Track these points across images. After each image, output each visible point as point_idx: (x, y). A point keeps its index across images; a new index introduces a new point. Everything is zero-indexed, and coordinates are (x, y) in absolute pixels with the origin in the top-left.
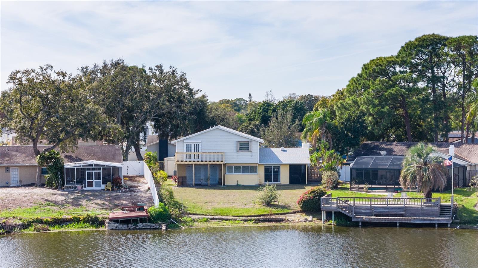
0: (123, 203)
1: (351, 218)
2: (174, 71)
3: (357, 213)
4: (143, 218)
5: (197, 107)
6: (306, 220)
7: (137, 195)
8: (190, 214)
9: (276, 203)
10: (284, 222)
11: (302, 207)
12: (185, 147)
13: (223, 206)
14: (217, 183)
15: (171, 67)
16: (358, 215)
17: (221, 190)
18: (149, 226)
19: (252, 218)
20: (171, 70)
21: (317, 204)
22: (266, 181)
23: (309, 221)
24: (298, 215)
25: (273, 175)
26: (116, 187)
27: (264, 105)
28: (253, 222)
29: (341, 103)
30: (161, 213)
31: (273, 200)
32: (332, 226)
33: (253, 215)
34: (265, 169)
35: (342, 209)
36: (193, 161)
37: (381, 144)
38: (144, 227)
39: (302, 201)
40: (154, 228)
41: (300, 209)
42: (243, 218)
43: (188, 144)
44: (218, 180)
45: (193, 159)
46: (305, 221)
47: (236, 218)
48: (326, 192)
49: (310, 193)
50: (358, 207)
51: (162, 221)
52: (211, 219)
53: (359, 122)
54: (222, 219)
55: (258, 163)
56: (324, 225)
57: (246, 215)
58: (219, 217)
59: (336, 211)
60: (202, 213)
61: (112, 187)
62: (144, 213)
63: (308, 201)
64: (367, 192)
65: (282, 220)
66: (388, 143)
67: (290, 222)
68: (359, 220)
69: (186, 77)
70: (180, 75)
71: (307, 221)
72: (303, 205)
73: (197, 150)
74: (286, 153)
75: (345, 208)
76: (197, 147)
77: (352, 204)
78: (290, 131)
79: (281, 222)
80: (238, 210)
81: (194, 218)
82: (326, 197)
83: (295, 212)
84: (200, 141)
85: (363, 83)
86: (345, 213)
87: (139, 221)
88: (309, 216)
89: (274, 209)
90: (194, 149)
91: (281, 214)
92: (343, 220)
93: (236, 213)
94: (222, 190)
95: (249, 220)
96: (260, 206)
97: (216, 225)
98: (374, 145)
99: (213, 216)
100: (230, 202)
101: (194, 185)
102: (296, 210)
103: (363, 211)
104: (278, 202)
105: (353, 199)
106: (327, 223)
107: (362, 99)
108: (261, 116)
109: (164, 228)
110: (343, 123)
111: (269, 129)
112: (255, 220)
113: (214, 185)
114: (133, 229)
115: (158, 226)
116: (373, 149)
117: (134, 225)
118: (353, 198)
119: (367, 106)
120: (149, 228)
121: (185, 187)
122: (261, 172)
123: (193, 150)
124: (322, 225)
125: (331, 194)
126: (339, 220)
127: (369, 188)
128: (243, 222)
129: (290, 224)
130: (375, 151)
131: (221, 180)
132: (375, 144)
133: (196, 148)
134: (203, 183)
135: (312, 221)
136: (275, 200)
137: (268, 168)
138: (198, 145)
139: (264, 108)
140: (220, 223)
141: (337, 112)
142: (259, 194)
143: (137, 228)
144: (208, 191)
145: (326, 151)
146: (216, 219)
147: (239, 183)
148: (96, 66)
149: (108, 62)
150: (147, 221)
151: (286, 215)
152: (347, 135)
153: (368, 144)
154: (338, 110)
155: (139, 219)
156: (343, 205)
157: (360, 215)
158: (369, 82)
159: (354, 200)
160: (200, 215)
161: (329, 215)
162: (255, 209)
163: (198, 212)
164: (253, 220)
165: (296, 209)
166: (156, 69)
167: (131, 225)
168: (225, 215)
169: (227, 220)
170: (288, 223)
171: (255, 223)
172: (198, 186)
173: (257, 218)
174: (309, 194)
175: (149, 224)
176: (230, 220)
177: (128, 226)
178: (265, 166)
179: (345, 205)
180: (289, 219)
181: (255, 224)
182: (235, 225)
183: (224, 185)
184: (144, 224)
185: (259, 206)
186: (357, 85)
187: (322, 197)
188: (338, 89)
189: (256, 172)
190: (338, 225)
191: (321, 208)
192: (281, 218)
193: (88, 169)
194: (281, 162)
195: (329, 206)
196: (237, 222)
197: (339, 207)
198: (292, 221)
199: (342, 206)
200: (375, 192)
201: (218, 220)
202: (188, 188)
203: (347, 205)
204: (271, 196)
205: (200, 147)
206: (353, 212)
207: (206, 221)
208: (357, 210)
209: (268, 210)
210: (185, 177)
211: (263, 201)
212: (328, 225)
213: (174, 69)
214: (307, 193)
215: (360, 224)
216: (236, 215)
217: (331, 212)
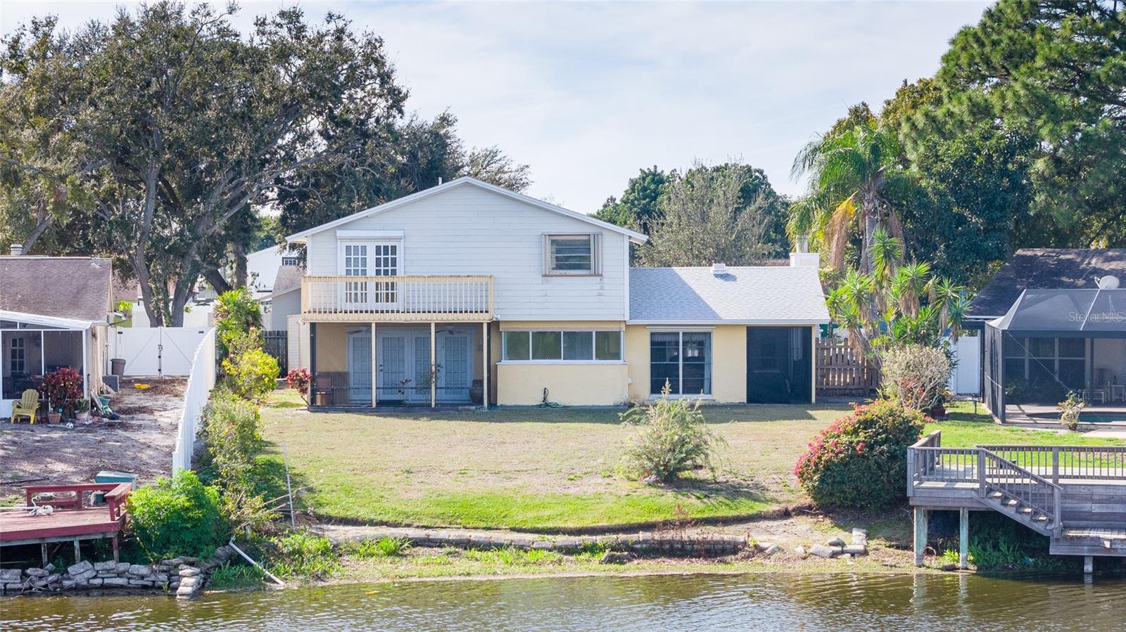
0: (52, 472)
1: (1047, 539)
2: (341, 31)
3: (1072, 518)
4: (99, 537)
5: (420, 154)
6: (838, 549)
7: (129, 438)
8: (329, 520)
9: (703, 474)
10: (740, 555)
11: (816, 492)
12: (342, 256)
13: (476, 487)
14: (465, 395)
15: (330, 16)
16: (1078, 528)
17: (477, 424)
18: (119, 575)
19: (599, 539)
20: (332, 27)
21: (884, 478)
22: (656, 388)
23: (853, 555)
24: (802, 524)
25: (684, 365)
26: (55, 410)
27: (644, 179)
28: (603, 556)
29: (926, 115)
30: (180, 514)
31: (689, 462)
32: (959, 574)
33: (604, 523)
34: (653, 343)
35: (1004, 500)
36: (372, 312)
37: (1086, 257)
38: (98, 581)
39: (816, 465)
40: (145, 587)
41: (808, 500)
42: (561, 540)
43: (352, 244)
44: (469, 384)
45: (371, 304)
46: (834, 555)
47: (529, 537)
48: (922, 427)
49: (850, 428)
50: (1076, 491)
51: (185, 553)
52: (417, 543)
53: (1004, 173)
54: (467, 544)
55: (627, 318)
56: (923, 570)
57: (571, 525)
58: (452, 534)
59: (976, 506)
60: (379, 518)
61: (42, 408)
62: (100, 517)
63: (845, 465)
64: (1074, 428)
65: (730, 549)
66: (1110, 253)
67: (768, 556)
68: (1084, 551)
69: (383, 51)
70: (362, 41)
71: (843, 552)
72: (822, 480)
73: (390, 268)
74: (734, 283)
75: (1018, 494)
76: (390, 256)
77: (1046, 477)
78: (736, 230)
79: (729, 558)
80: (537, 502)
81: (341, 538)
82: (925, 445)
83: (786, 514)
84: (400, 233)
85: (1011, 38)
86: (1018, 518)
87: (77, 553)
88: (847, 527)
89: (693, 500)
90: (378, 264)
91: (727, 521)
92: (1003, 548)
93: (529, 518)
94: (482, 424)
95: (585, 549)
96: (635, 484)
97: (437, 570)
98: (1060, 261)
99: (427, 527)
100: (507, 467)
101: (374, 405)
102: (789, 501)
103: (1096, 508)
104: (712, 469)
105: (1050, 454)
106: (935, 564)
107: (1009, 94)
108: (635, 209)
109: (188, 582)
110: (943, 178)
111: (663, 224)
112: (613, 549)
113: (451, 405)
114: (46, 591)
115: (163, 577)
116: (1059, 273)
117: (51, 573)
118: (1050, 449)
119: (1027, 120)
120: (122, 587)
121: (336, 411)
122: (638, 353)
123: (371, 268)
124: (914, 571)
125: (939, 436)
126: (984, 549)
127: (1083, 416)
128: (557, 556)
129: (768, 567)
130: (1065, 279)
131: (482, 386)
132: (1061, 257)
133: (386, 260)
134: (411, 396)
135: (865, 553)
136: (699, 462)
137: (667, 339)
138: (394, 248)
139: (644, 189)
140: (456, 561)
141: (909, 146)
142: (631, 436)
143: (67, 583)
144: (423, 426)
145: (892, 271)
146: (439, 543)
147: (551, 400)
148: (95, 28)
149: (135, 17)
150: (116, 553)
151: (746, 526)
152: (961, 220)
153: (1035, 257)
154: (915, 142)
155: (77, 545)
156: (1011, 481)
157: (1083, 528)
158: (1033, 36)
159: (1056, 459)
160: (372, 523)
162: (615, 499)
163: (363, 513)
164: (602, 549)
165: (791, 497)
166: (278, 20)
167: (40, 572)
168: (483, 525)
169: (485, 547)
170: (758, 560)
171: (611, 560)
172: (391, 406)
173: (622, 537)
174: (846, 433)
175: (123, 566)
176: (499, 546)
177: (24, 576)
178: (652, 334)
179: (1019, 481)
180: (763, 545)
181: (613, 566)
182: (519, 572)
183: (493, 404)
184: (99, 566)
185: (628, 486)
186: (988, 49)
187: (915, 446)
188: (905, 82)
189: (616, 356)
190: (985, 570)
191: (909, 493)
192: (726, 538)
194: (715, 316)
195: (942, 485)
196: (530, 556)
197: (990, 490)
198: (778, 554)
199: (1003, 486)
200: (1109, 428)
201: (448, 549)
202: (350, 415)
203: (1027, 481)
204: (683, 442)
205: (400, 256)
206: (1057, 515)
207: (394, 553)
208: (1071, 505)
209: (668, 503)
210: (344, 375)
211: (649, 464)
212: (940, 573)
213: (341, 24)
214: (838, 431)
215: (1089, 568)
216: (529, 526)
217: (955, 515)
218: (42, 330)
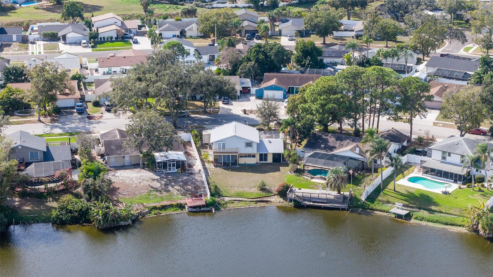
1: (301, 203)
3: (304, 200)
8: (224, 196)
9: (266, 188)
12: (218, 145)
23: (281, 202)
24: (276, 197)
25: (264, 158)
26: (183, 171)
32: (292, 206)
33: (255, 197)
37: (323, 134)
38: (204, 210)
40: (209, 211)
41: (277, 193)
42: (250, 200)
43: (219, 143)
45: (222, 151)
46: (279, 202)
47: (246, 199)
51: (212, 206)
54: (240, 201)
55: (256, 153)
57: (251, 198)
58: (238, 199)
61: (181, 171)
63: (281, 191)
65: (267, 202)
66: (326, 134)
68: (305, 204)
73: (224, 146)
74: (271, 144)
81: (227, 201)
83: (275, 195)
84: (226, 142)
87: (202, 207)
88: (281, 198)
89: (264, 193)
91: (267, 197)
93: (246, 196)
95: (253, 201)
96: (259, 191)
97: (237, 206)
98: (319, 135)
99: (235, 198)
101: (223, 165)
102: (275, 193)
103: (307, 199)
109: (214, 211)
112: (256, 201)
115: (211, 209)
120: (206, 211)
121: (218, 167)
122: (258, 157)
123: (222, 146)
124: (288, 205)
128: (250, 202)
135: (283, 202)
140: (239, 204)
143: (201, 210)
144: (230, 173)
147: (246, 163)
151: (270, 197)
160: (229, 197)
161: (291, 201)
162: (255, 193)
163: (228, 195)
169: (242, 201)
170: (271, 203)
171: (255, 203)
173: (256, 199)
174: (281, 187)
175: (207, 208)
178: (260, 154)
182: (246, 205)
183: (238, 163)
189: (255, 156)
190: (294, 206)
192: (268, 199)
193: (168, 162)
194: (268, 151)
195: (291, 195)
196: (247, 202)
198: (273, 202)
201: (238, 201)
206: (302, 200)
207: (232, 202)
209: (261, 194)
210: (218, 159)
212: (290, 205)
215: (305, 207)
217: (292, 200)
218: (172, 163)
